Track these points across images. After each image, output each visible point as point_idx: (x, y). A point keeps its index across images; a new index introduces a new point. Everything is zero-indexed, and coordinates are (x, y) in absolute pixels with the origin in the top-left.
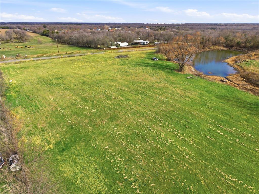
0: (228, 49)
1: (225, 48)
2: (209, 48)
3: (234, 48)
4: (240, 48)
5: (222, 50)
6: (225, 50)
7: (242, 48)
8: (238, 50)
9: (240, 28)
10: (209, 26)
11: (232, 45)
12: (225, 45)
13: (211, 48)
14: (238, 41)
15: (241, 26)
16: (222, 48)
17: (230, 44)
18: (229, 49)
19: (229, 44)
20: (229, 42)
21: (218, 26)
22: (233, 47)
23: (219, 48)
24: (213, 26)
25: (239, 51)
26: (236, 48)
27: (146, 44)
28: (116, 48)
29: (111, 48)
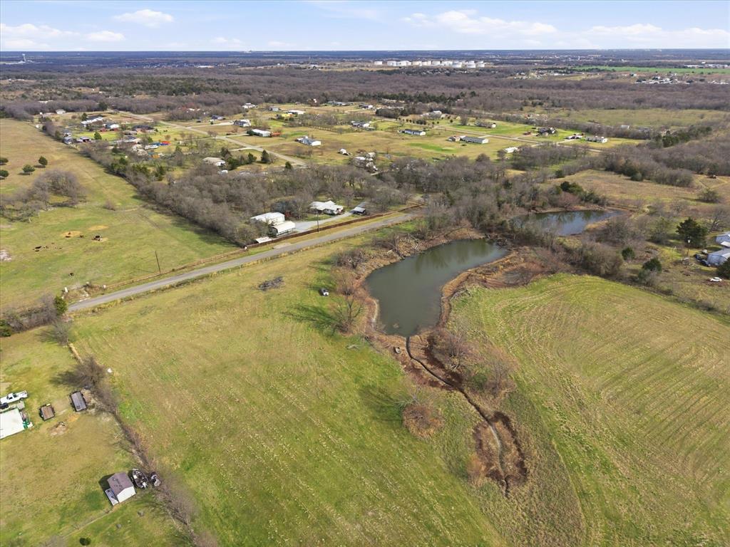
0: (482, 237)
1: (479, 233)
2: (447, 235)
4: (503, 236)
8: (499, 240)
11: (490, 229)
13: (451, 234)
16: (473, 234)
18: (486, 235)
22: (493, 232)
23: (467, 233)
27: (336, 213)
28: (269, 242)
29: (260, 242)
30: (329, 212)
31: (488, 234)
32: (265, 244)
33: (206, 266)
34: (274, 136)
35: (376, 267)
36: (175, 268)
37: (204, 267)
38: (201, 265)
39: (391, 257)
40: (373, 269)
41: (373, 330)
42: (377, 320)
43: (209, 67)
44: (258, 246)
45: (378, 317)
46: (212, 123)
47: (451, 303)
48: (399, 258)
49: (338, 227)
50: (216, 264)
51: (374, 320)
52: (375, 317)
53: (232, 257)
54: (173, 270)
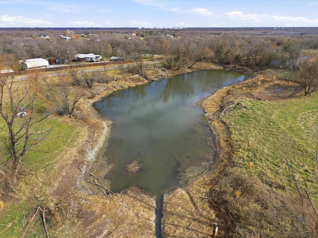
0: (221, 68)
1: (217, 66)
2: (190, 66)
3: (231, 66)
4: (241, 65)
5: (212, 70)
6: (216, 70)
7: (243, 65)
8: (238, 69)
9: (249, 33)
10: (214, 31)
11: (228, 61)
12: (217, 61)
13: (193, 66)
14: (237, 54)
15: (250, 30)
16: (213, 66)
17: (225, 59)
18: (224, 67)
19: (223, 59)
20: (223, 56)
21: (224, 30)
22: (230, 64)
23: (208, 66)
24: (219, 31)
25: (239, 72)
26: (234, 65)
27: (95, 60)
28: (11, 73)
31: (226, 66)
35: (118, 88)
40: (115, 90)
41: (80, 182)
42: (97, 157)
45: (101, 149)
47: (224, 120)
48: (146, 81)
49: (93, 67)
51: (91, 156)
52: (96, 149)
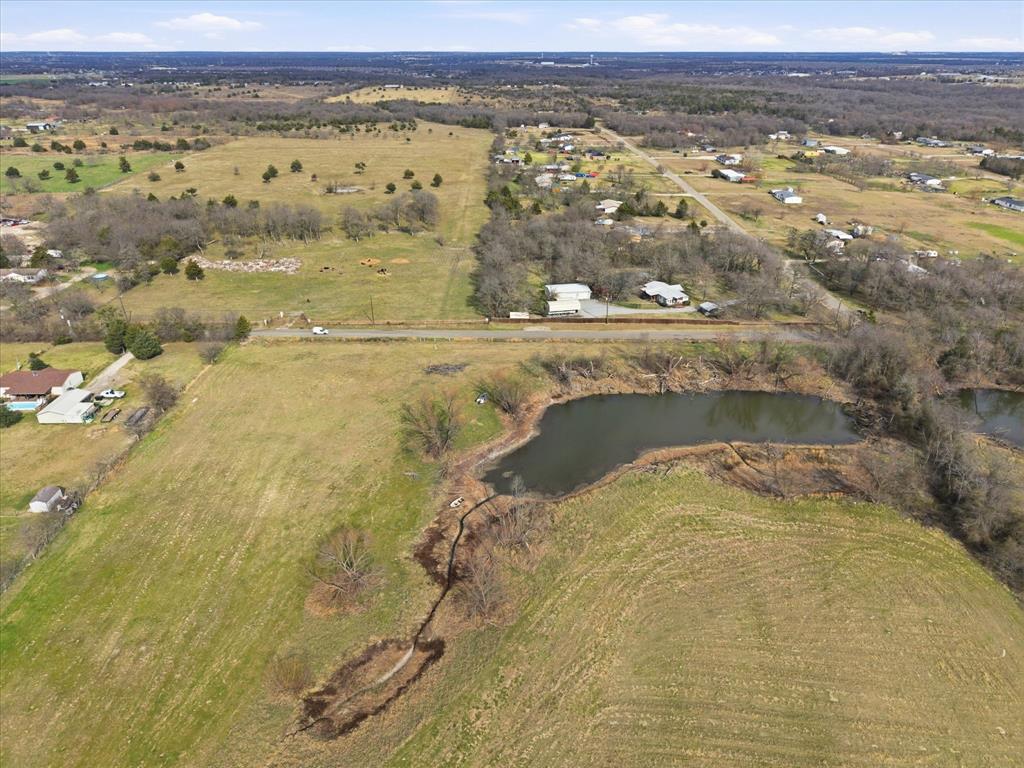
23: (826, 387)
27: (669, 303)
28: (524, 320)
29: (511, 317)
30: (662, 301)
32: (518, 321)
33: (427, 329)
34: (746, 182)
35: (604, 391)
36: (391, 321)
37: (423, 329)
38: (421, 326)
39: (645, 384)
40: (596, 393)
42: (498, 457)
43: (801, 75)
44: (507, 322)
45: (506, 453)
46: (685, 155)
47: (623, 476)
49: (644, 324)
50: (439, 329)
51: (494, 455)
52: (501, 452)
53: (464, 326)
54: (388, 323)
